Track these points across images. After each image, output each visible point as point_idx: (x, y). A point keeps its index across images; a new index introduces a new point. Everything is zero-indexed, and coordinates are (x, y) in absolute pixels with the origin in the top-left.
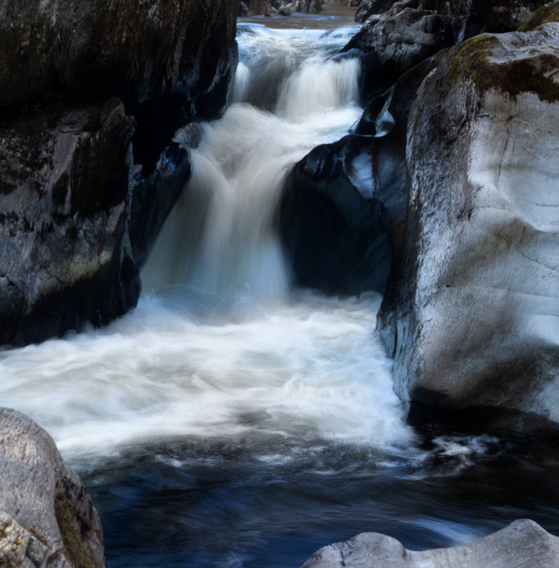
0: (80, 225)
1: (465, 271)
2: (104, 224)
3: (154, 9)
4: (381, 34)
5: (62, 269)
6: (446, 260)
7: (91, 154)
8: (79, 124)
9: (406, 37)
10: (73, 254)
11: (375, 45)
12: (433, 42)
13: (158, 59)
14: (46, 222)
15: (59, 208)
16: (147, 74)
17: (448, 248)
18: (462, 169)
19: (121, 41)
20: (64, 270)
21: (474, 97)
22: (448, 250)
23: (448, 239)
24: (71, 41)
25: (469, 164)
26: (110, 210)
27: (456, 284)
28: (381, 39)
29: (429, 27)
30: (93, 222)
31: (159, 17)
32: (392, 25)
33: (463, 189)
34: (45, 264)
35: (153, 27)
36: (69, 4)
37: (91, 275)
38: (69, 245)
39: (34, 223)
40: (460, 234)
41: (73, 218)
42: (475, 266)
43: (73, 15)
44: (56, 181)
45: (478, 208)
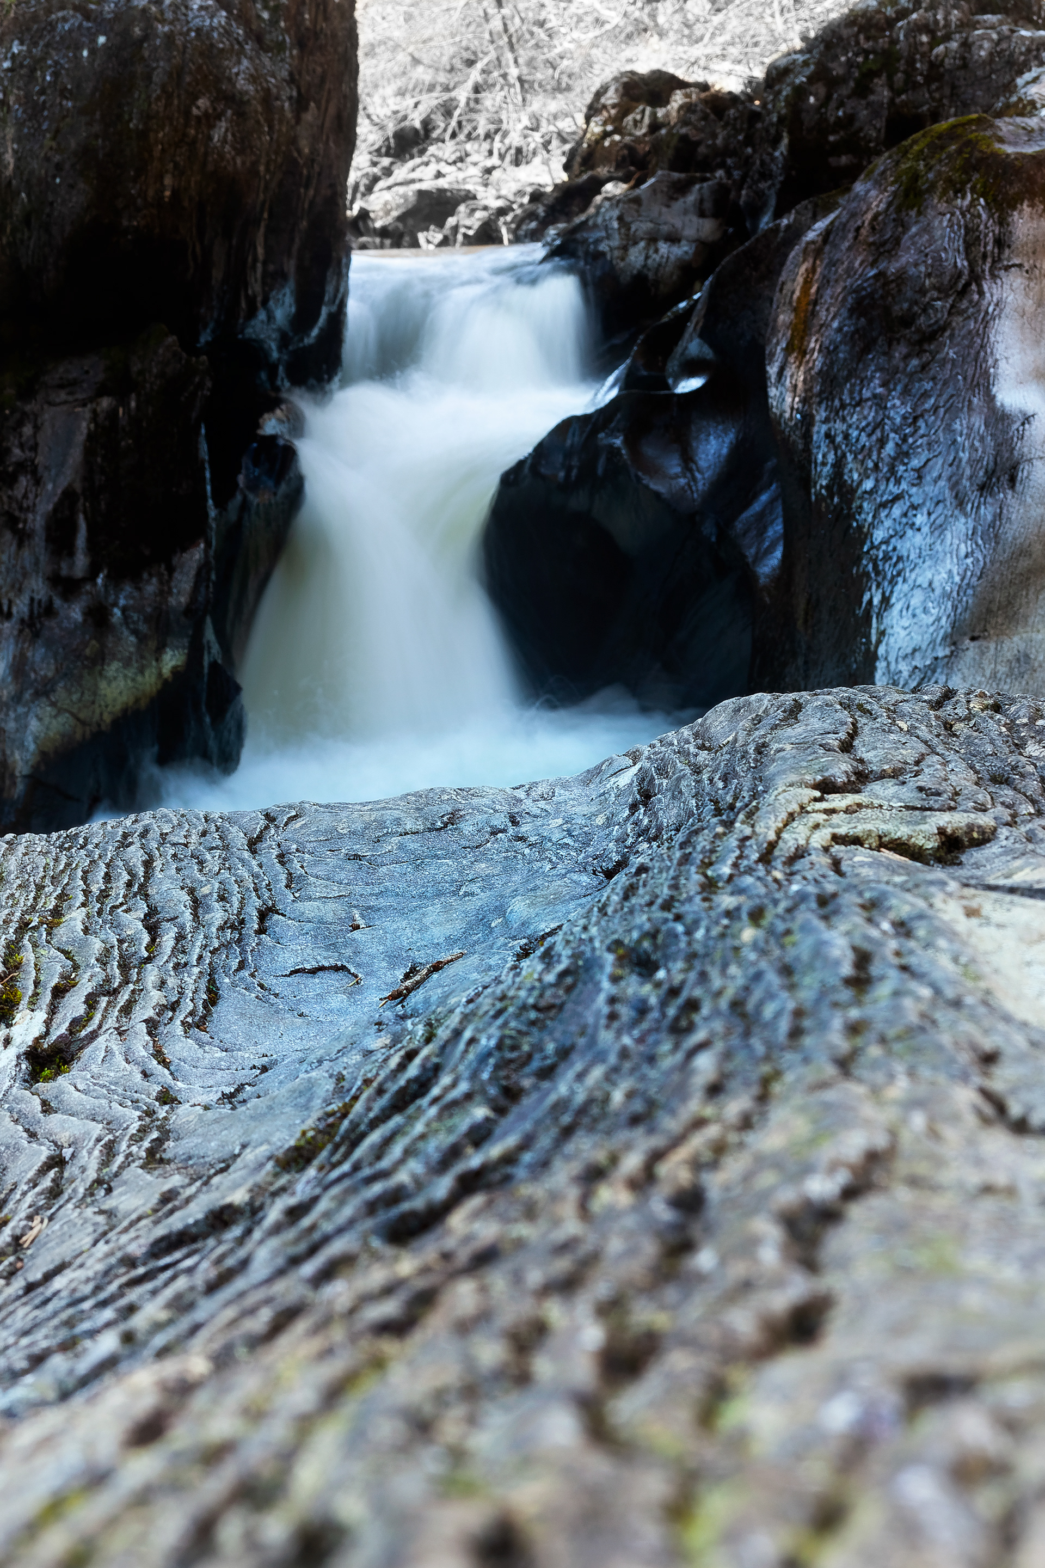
0: (112, 598)
1: (1010, 603)
2: (165, 592)
3: (223, 130)
4: (615, 225)
5: (83, 693)
6: (966, 581)
7: (123, 443)
8: (85, 385)
9: (665, 229)
10: (103, 659)
11: (607, 249)
12: (717, 236)
13: (234, 242)
14: (37, 597)
15: (64, 565)
16: (217, 274)
17: (966, 556)
18: (978, 384)
19: (163, 197)
20: (87, 697)
21: (986, 227)
22: (969, 561)
23: (963, 538)
24: (51, 204)
25: (992, 370)
26: (175, 561)
27: (992, 632)
28: (617, 236)
29: (708, 205)
30: (139, 589)
31: (234, 148)
32: (635, 207)
33: (986, 426)
34: (45, 685)
35: (225, 167)
36: (40, 125)
37: (143, 704)
38: (94, 642)
39: (10, 602)
40: (994, 521)
41: (95, 584)
42: (1032, 590)
43: (51, 148)
44: (50, 507)
45: (1030, 461)
